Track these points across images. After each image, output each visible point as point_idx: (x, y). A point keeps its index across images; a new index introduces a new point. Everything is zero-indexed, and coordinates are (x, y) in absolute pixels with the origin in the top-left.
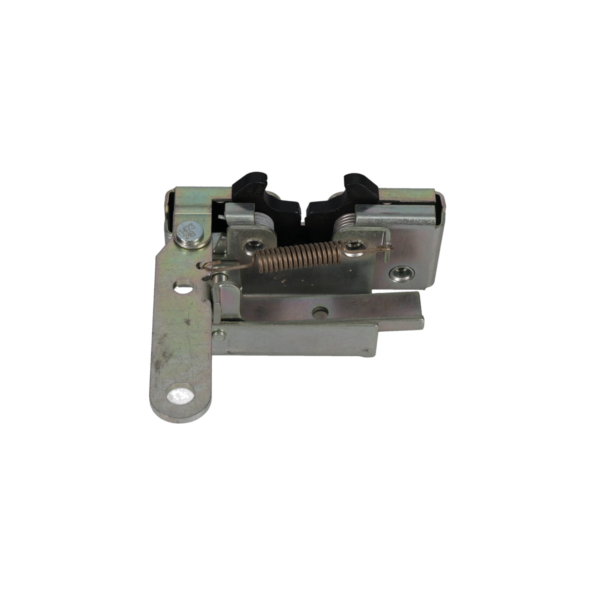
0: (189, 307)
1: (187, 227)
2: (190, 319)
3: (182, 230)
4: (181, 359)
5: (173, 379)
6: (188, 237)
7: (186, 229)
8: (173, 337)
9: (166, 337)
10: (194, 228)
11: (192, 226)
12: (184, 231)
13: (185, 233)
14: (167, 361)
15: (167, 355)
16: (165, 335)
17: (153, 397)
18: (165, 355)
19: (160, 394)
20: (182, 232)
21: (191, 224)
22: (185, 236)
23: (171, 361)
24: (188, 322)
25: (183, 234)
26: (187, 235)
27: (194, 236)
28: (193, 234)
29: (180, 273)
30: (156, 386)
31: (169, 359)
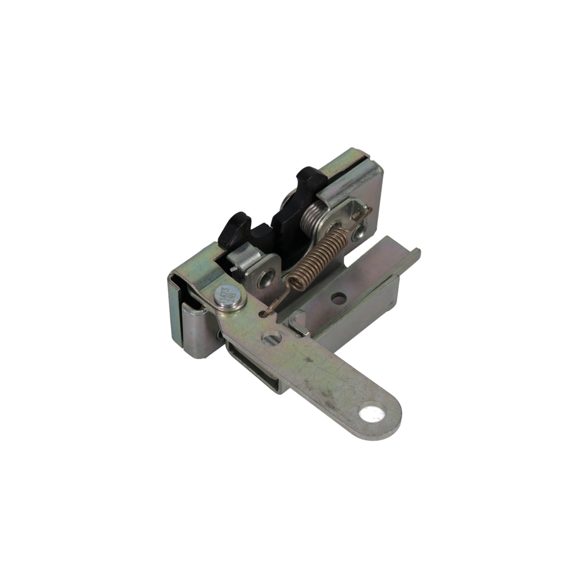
0: (295, 349)
1: (222, 293)
2: (307, 357)
3: (221, 298)
4: (340, 388)
5: (354, 406)
6: (232, 300)
7: (224, 295)
8: (314, 379)
9: (308, 382)
10: (227, 290)
11: (225, 289)
12: (225, 298)
13: (227, 298)
14: (333, 398)
15: (327, 393)
16: (307, 381)
17: (357, 429)
18: (325, 395)
19: (359, 423)
20: (223, 299)
21: (222, 289)
22: (229, 300)
23: (336, 395)
24: (309, 360)
25: (226, 300)
26: (230, 298)
27: (235, 295)
28: (234, 295)
29: (256, 331)
30: (349, 420)
31: (331, 395)
